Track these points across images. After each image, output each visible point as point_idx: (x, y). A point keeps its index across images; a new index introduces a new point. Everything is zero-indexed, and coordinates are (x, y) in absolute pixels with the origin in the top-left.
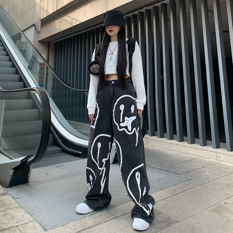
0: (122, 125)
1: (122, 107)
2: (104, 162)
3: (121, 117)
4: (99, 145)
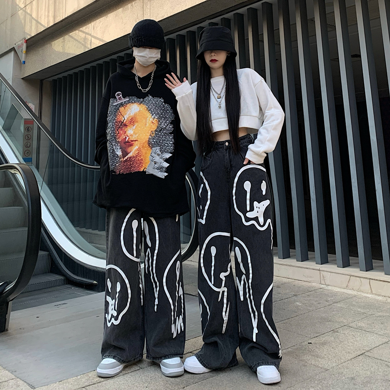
0: (249, 215)
1: (247, 186)
2: (224, 279)
3: (248, 202)
4: (213, 250)
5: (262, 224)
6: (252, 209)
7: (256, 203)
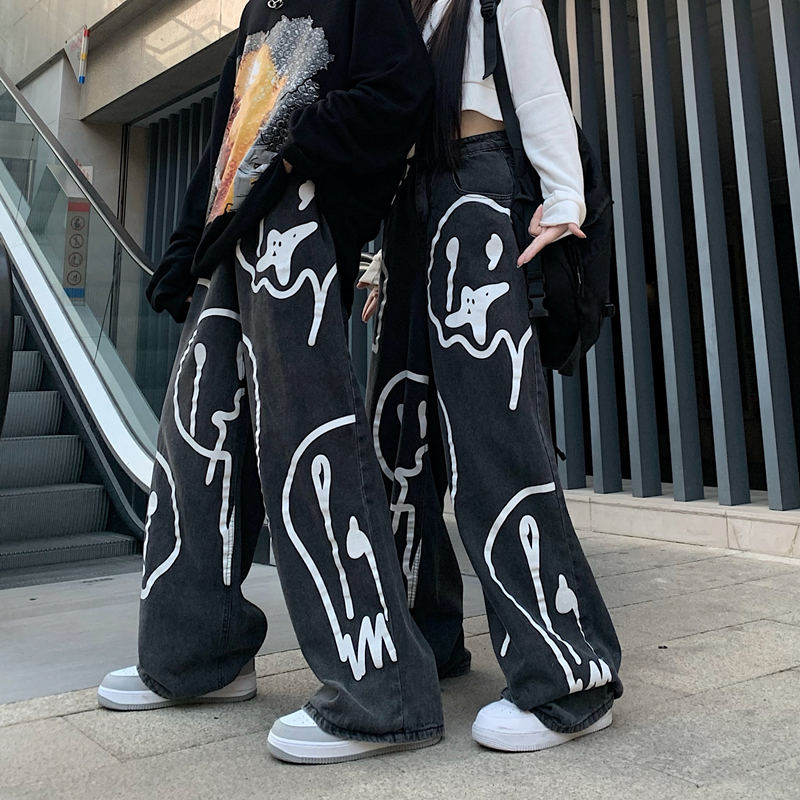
1: (453, 249)
3: (450, 290)
5: (482, 343)
6: (456, 306)
7: (466, 291)
